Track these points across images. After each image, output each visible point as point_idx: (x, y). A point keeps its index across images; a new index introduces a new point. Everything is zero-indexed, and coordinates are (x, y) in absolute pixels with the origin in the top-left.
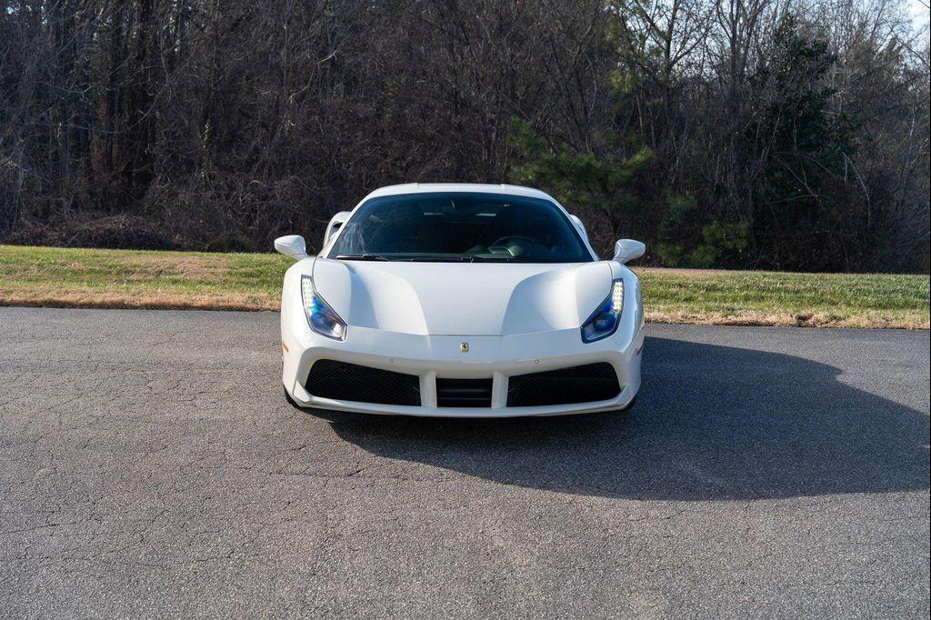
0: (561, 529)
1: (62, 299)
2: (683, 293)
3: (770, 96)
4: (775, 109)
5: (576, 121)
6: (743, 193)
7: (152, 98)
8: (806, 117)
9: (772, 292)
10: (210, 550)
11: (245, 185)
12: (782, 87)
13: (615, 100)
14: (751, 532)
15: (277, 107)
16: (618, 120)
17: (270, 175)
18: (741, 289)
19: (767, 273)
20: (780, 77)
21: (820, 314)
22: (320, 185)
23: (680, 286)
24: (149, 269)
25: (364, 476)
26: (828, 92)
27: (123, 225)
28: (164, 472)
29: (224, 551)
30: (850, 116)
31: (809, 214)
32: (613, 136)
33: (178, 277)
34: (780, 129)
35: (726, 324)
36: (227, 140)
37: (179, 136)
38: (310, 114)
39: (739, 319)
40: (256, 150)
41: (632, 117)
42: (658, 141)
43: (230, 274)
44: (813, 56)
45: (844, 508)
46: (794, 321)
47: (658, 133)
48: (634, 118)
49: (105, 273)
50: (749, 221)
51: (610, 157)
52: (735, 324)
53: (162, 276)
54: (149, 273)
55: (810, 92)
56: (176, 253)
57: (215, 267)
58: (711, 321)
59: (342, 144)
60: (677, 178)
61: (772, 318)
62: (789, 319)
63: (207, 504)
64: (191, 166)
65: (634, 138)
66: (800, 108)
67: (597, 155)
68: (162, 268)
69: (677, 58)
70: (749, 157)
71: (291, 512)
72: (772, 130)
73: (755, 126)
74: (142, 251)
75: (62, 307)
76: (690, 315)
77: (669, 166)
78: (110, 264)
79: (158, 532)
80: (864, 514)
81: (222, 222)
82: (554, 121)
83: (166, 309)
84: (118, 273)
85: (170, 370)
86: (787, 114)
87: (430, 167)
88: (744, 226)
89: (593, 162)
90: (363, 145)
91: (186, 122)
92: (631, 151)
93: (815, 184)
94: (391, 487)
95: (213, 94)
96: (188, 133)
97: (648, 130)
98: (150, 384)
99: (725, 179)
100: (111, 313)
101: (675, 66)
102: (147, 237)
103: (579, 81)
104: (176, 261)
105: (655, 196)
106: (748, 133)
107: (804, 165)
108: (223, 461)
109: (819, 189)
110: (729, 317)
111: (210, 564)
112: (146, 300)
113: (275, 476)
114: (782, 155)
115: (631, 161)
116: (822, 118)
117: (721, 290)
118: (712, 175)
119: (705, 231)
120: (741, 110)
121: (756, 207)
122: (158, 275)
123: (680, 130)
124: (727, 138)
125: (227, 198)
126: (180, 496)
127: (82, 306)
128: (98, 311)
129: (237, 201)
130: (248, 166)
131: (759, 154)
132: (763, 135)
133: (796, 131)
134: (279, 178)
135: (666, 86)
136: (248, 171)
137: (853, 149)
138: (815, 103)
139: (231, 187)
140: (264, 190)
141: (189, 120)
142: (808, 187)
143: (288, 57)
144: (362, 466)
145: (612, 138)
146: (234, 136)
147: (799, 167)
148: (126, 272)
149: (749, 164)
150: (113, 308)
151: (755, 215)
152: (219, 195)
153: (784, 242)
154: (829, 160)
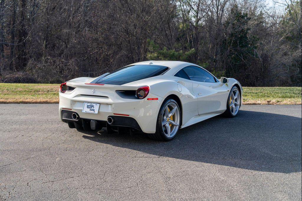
1: (26, 101)
3: (230, 30)
4: (232, 35)
5: (168, 39)
8: (241, 37)
11: (59, 61)
12: (234, 27)
17: (67, 58)
20: (233, 24)
21: (274, 101)
27: (22, 75)
31: (243, 68)
33: (55, 92)
34: (233, 41)
35: (245, 104)
36: (52, 47)
37: (37, 45)
38: (81, 38)
44: (244, 18)
46: (267, 103)
48: (186, 38)
49: (29, 92)
50: (225, 71)
52: (248, 104)
54: (45, 91)
55: (243, 29)
61: (259, 102)
62: (265, 102)
63: (119, 168)
66: (240, 34)
68: (48, 89)
69: (200, 19)
72: (231, 42)
73: (225, 40)
75: (26, 103)
78: (31, 88)
81: (53, 74)
84: (34, 91)
86: (236, 36)
89: (175, 53)
90: (95, 48)
93: (245, 58)
96: (40, 45)
97: (191, 42)
100: (44, 105)
102: (30, 79)
103: (169, 26)
106: (224, 42)
107: (242, 53)
109: (246, 60)
110: (246, 102)
114: (235, 49)
115: (188, 53)
116: (247, 38)
120: (221, 34)
121: (226, 66)
122: (48, 92)
125: (54, 66)
126: (108, 166)
127: (33, 103)
128: (39, 104)
129: (57, 67)
130: (60, 55)
131: (227, 49)
132: (228, 43)
133: (238, 42)
134: (71, 59)
135: (196, 28)
136: (60, 57)
137: (257, 47)
138: (244, 33)
139: (54, 62)
140: (66, 63)
141: (40, 40)
142: (243, 60)
143: (73, 19)
144: (161, 155)
145: (180, 45)
146: (54, 46)
147: (240, 53)
148: (37, 91)
149: (224, 52)
150: (44, 103)
151: (226, 69)
152: (51, 65)
153: (236, 77)
154: (249, 51)
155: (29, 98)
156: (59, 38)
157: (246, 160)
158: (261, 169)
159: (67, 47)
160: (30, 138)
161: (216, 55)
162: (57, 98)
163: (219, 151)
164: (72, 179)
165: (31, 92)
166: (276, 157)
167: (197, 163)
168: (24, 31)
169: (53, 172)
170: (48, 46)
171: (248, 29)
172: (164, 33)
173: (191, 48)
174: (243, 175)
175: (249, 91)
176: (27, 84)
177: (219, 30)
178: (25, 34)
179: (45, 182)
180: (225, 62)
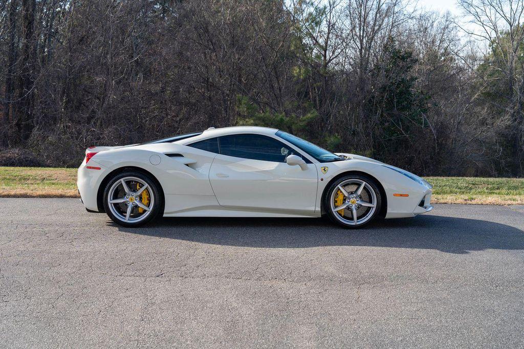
0: (266, 299)
3: (381, 80)
4: (384, 88)
5: (275, 94)
6: (368, 135)
7: (33, 82)
8: (401, 93)
10: (88, 311)
11: (87, 131)
12: (388, 76)
13: (297, 83)
14: (360, 298)
15: (105, 87)
16: (299, 94)
17: (101, 125)
20: (387, 71)
22: (131, 131)
24: (37, 178)
25: (165, 276)
26: (413, 79)
27: (17, 154)
28: (60, 276)
29: (96, 311)
30: (425, 92)
31: (404, 146)
32: (296, 104)
33: (54, 181)
34: (387, 99)
36: (76, 105)
37: (49, 104)
38: (124, 91)
40: (93, 111)
41: (306, 93)
42: (321, 106)
44: (405, 59)
45: (407, 287)
47: (321, 101)
48: (307, 94)
50: (371, 150)
51: (293, 115)
53: (45, 181)
54: (38, 180)
55: (403, 79)
56: (52, 169)
59: (142, 108)
60: (331, 127)
63: (85, 290)
64: (55, 120)
65: (306, 105)
66: (398, 87)
67: (286, 114)
68: (44, 176)
69: (330, 60)
70: (371, 114)
71: (128, 293)
72: (383, 99)
73: (373, 97)
74: (32, 168)
77: (327, 120)
78: (15, 175)
79: (61, 303)
80: (416, 290)
81: (74, 153)
82: (263, 95)
83: (51, 198)
85: (57, 228)
86: (391, 91)
87: (193, 121)
88: (368, 153)
89: (284, 118)
90: (154, 108)
91: (53, 96)
92: (305, 111)
93: (407, 129)
94: (179, 281)
95: (68, 79)
96: (54, 102)
97: (315, 101)
98: (47, 235)
99: (358, 127)
101: (329, 64)
102: (31, 161)
103: (276, 72)
104: (52, 173)
105: (319, 137)
106: (370, 101)
107: (400, 119)
108: (91, 271)
109: (409, 132)
111: (90, 317)
112: (39, 192)
113: (119, 277)
114: (388, 114)
115: (305, 117)
116: (410, 93)
118: (351, 125)
120: (365, 88)
121: (375, 142)
122: (43, 180)
123: (332, 99)
124: (358, 104)
125: (77, 139)
129: (82, 141)
130: (89, 120)
131: (376, 113)
132: (378, 102)
133: (396, 100)
134: (107, 127)
135: (324, 75)
136: (88, 123)
137: (427, 110)
138: (406, 85)
139: (79, 132)
140: (99, 134)
142: (403, 131)
143: (112, 59)
149: (370, 118)
151: (374, 147)
152: (72, 137)
153: (390, 159)
154: (414, 116)
156: (88, 91)
159: (102, 106)
168: (28, 78)
170: (69, 105)
172: (268, 84)
177: (362, 80)
180: (371, 135)
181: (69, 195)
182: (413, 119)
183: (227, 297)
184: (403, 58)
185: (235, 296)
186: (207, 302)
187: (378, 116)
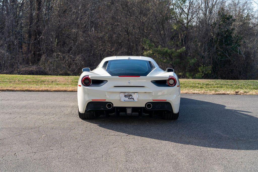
0: (189, 149)
1: (31, 89)
2: (200, 86)
3: (216, 30)
4: (218, 34)
5: (162, 38)
8: (227, 36)
9: (224, 85)
10: (96, 156)
11: (68, 57)
12: (220, 28)
13: (173, 32)
15: (77, 35)
16: (174, 37)
17: (75, 54)
18: (216, 85)
19: (222, 80)
20: (220, 25)
21: (241, 91)
23: (199, 84)
27: (35, 68)
28: (77, 135)
29: (100, 156)
30: (239, 35)
31: (228, 63)
33: (58, 83)
35: (216, 94)
36: (62, 44)
37: (49, 43)
38: (86, 37)
39: (219, 93)
41: (178, 37)
42: (185, 44)
43: (73, 82)
44: (229, 19)
46: (235, 93)
47: (185, 41)
49: (37, 82)
50: (211, 66)
52: (219, 94)
54: (50, 82)
55: (228, 29)
57: (68, 80)
58: (212, 93)
61: (229, 92)
62: (233, 92)
63: (91, 144)
64: (52, 51)
66: (225, 34)
68: (53, 80)
69: (190, 20)
71: (115, 145)
72: (218, 40)
73: (213, 39)
75: (31, 91)
76: (206, 92)
78: (38, 79)
81: (62, 68)
83: (60, 92)
84: (41, 82)
86: (222, 35)
88: (210, 67)
91: (51, 39)
93: (230, 55)
94: (139, 139)
96: (52, 42)
97: (182, 41)
98: (64, 112)
102: (42, 72)
103: (163, 26)
104: (56, 78)
105: (185, 59)
106: (211, 41)
107: (227, 50)
108: (92, 132)
109: (231, 57)
110: (217, 92)
111: (98, 159)
112: (54, 89)
113: (107, 136)
114: (221, 47)
116: (231, 37)
117: (210, 85)
118: (201, 53)
119: (199, 69)
120: (209, 34)
121: (213, 62)
122: (52, 82)
125: (63, 61)
126: (83, 141)
127: (36, 91)
128: (41, 92)
129: (66, 61)
130: (69, 52)
131: (214, 47)
132: (215, 41)
133: (224, 40)
134: (78, 55)
135: (187, 28)
136: (69, 53)
137: (240, 45)
138: (230, 33)
139: (64, 57)
140: (74, 58)
141: (52, 39)
142: (228, 56)
143: (80, 20)
144: (129, 133)
145: (172, 43)
146: (64, 43)
147: (225, 50)
148: (43, 82)
149: (211, 49)
150: (45, 92)
151: (213, 64)
152: (61, 60)
153: (221, 71)
154: (233, 48)
155: (34, 87)
156: (68, 37)
157: (200, 139)
158: (209, 146)
159: (75, 44)
160: (26, 119)
161: (204, 52)
162: (56, 87)
163: (178, 132)
164: (51, 151)
165: (38, 82)
166: (226, 137)
167: (157, 141)
168: (39, 31)
169: (37, 145)
170: (59, 44)
171: (233, 29)
172: (158, 32)
173: (182, 46)
174: (193, 151)
175: (225, 83)
176: (36, 76)
177: (207, 30)
178: (40, 33)
179: (29, 153)
180: (211, 58)
181: (69, 90)
182: (233, 50)
183: (168, 148)
184: (228, 19)
185: (172, 148)
186: (158, 151)
187: (215, 48)
